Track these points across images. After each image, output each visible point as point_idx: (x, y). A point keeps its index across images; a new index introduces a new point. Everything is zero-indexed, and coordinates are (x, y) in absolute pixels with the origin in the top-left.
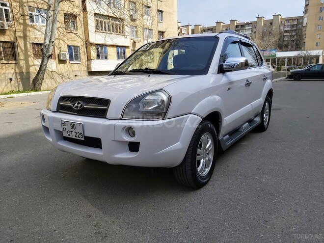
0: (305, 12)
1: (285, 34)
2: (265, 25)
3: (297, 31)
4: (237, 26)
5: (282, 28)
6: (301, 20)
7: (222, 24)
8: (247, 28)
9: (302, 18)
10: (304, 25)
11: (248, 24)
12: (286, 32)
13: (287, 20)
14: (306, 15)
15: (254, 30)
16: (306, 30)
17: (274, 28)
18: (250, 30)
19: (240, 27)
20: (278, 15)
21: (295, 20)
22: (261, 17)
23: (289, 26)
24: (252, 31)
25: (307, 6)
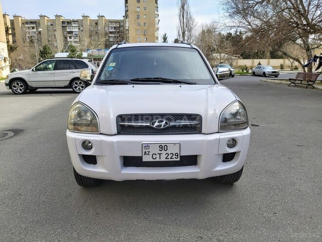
0: (126, 16)
1: (110, 35)
2: (91, 25)
3: (120, 33)
4: (63, 22)
5: (107, 29)
6: (122, 24)
7: (46, 18)
8: (73, 25)
9: (123, 21)
10: (127, 28)
11: (74, 21)
12: (111, 33)
13: (111, 22)
14: (127, 20)
15: (81, 29)
16: (128, 33)
17: (99, 28)
18: (78, 28)
19: (66, 23)
20: (102, 16)
21: (117, 22)
22: (86, 16)
23: (113, 28)
24: (79, 29)
25: (127, 11)
